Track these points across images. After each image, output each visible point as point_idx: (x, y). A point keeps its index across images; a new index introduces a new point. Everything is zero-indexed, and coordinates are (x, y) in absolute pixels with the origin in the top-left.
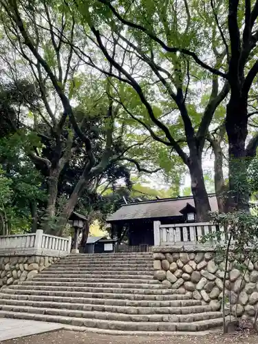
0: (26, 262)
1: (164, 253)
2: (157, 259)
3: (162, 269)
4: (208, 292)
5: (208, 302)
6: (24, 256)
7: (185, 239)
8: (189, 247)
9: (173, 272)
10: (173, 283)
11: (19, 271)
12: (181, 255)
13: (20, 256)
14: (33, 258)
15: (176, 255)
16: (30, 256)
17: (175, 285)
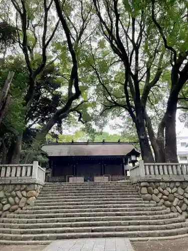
0: (25, 190)
1: (149, 182)
2: (144, 186)
3: (148, 193)
4: (180, 207)
5: (181, 214)
6: (21, 185)
7: (162, 173)
8: (166, 179)
9: (157, 195)
10: (157, 203)
11: (17, 198)
12: (161, 184)
13: (16, 185)
14: (32, 186)
15: (158, 184)
16: (29, 184)
17: (159, 204)
